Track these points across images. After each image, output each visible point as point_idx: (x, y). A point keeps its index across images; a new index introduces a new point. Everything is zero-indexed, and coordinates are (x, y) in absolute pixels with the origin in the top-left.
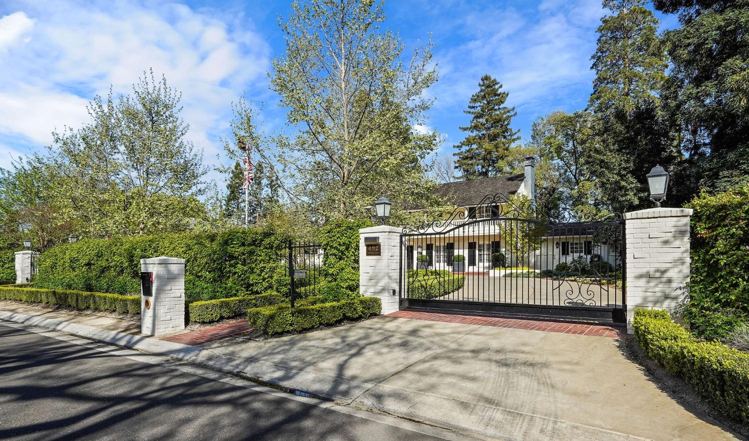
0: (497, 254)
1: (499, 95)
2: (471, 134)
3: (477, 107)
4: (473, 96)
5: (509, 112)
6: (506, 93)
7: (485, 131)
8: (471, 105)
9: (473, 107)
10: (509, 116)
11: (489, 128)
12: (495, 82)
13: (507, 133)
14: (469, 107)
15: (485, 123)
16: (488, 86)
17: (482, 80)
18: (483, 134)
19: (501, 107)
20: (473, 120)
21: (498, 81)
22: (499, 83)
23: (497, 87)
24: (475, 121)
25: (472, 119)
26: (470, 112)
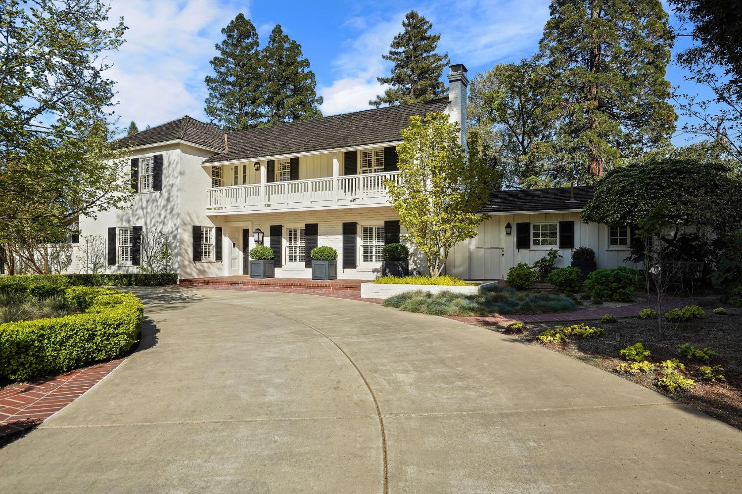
0: (394, 245)
1: (428, 39)
2: (393, 88)
3: (400, 53)
4: (395, 38)
5: (440, 60)
6: (437, 36)
7: (410, 85)
8: (393, 50)
9: (396, 53)
10: (440, 66)
11: (415, 81)
12: (423, 21)
13: (438, 88)
14: (391, 53)
15: (411, 74)
16: (414, 27)
17: (407, 17)
18: (408, 89)
19: (430, 54)
20: (395, 70)
21: (427, 20)
22: (428, 22)
23: (425, 27)
24: (397, 71)
25: (394, 68)
26: (390, 59)
